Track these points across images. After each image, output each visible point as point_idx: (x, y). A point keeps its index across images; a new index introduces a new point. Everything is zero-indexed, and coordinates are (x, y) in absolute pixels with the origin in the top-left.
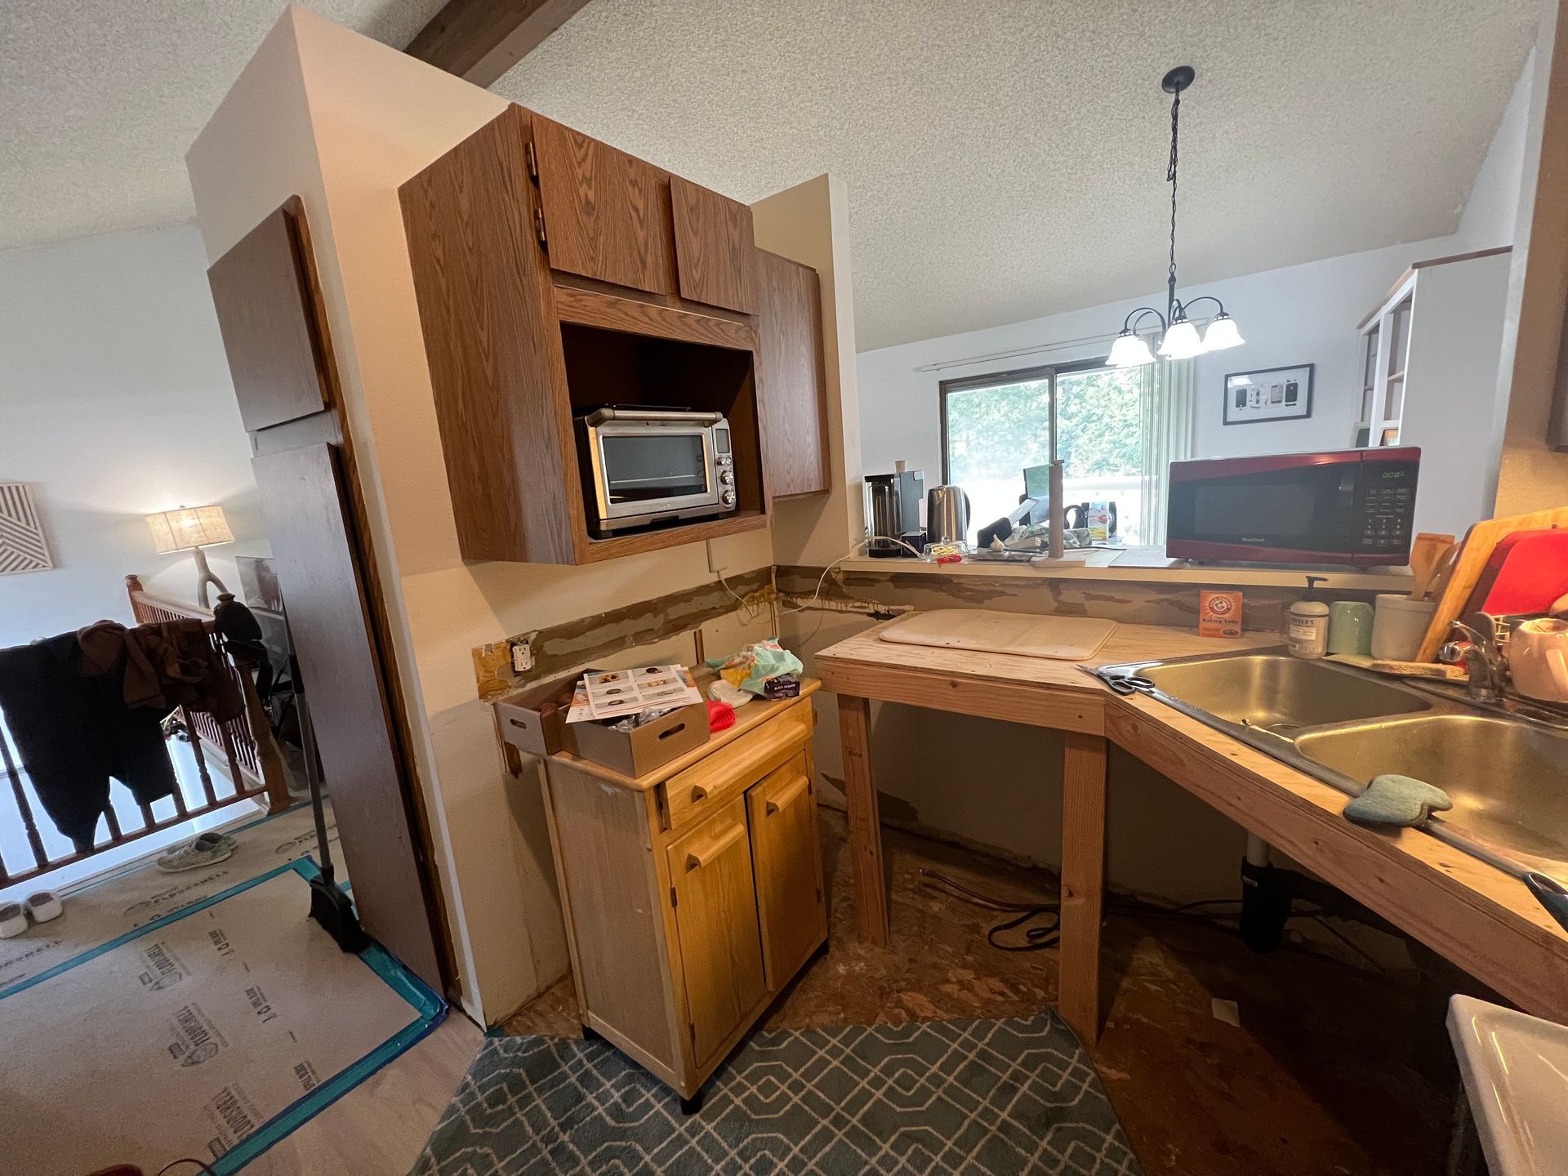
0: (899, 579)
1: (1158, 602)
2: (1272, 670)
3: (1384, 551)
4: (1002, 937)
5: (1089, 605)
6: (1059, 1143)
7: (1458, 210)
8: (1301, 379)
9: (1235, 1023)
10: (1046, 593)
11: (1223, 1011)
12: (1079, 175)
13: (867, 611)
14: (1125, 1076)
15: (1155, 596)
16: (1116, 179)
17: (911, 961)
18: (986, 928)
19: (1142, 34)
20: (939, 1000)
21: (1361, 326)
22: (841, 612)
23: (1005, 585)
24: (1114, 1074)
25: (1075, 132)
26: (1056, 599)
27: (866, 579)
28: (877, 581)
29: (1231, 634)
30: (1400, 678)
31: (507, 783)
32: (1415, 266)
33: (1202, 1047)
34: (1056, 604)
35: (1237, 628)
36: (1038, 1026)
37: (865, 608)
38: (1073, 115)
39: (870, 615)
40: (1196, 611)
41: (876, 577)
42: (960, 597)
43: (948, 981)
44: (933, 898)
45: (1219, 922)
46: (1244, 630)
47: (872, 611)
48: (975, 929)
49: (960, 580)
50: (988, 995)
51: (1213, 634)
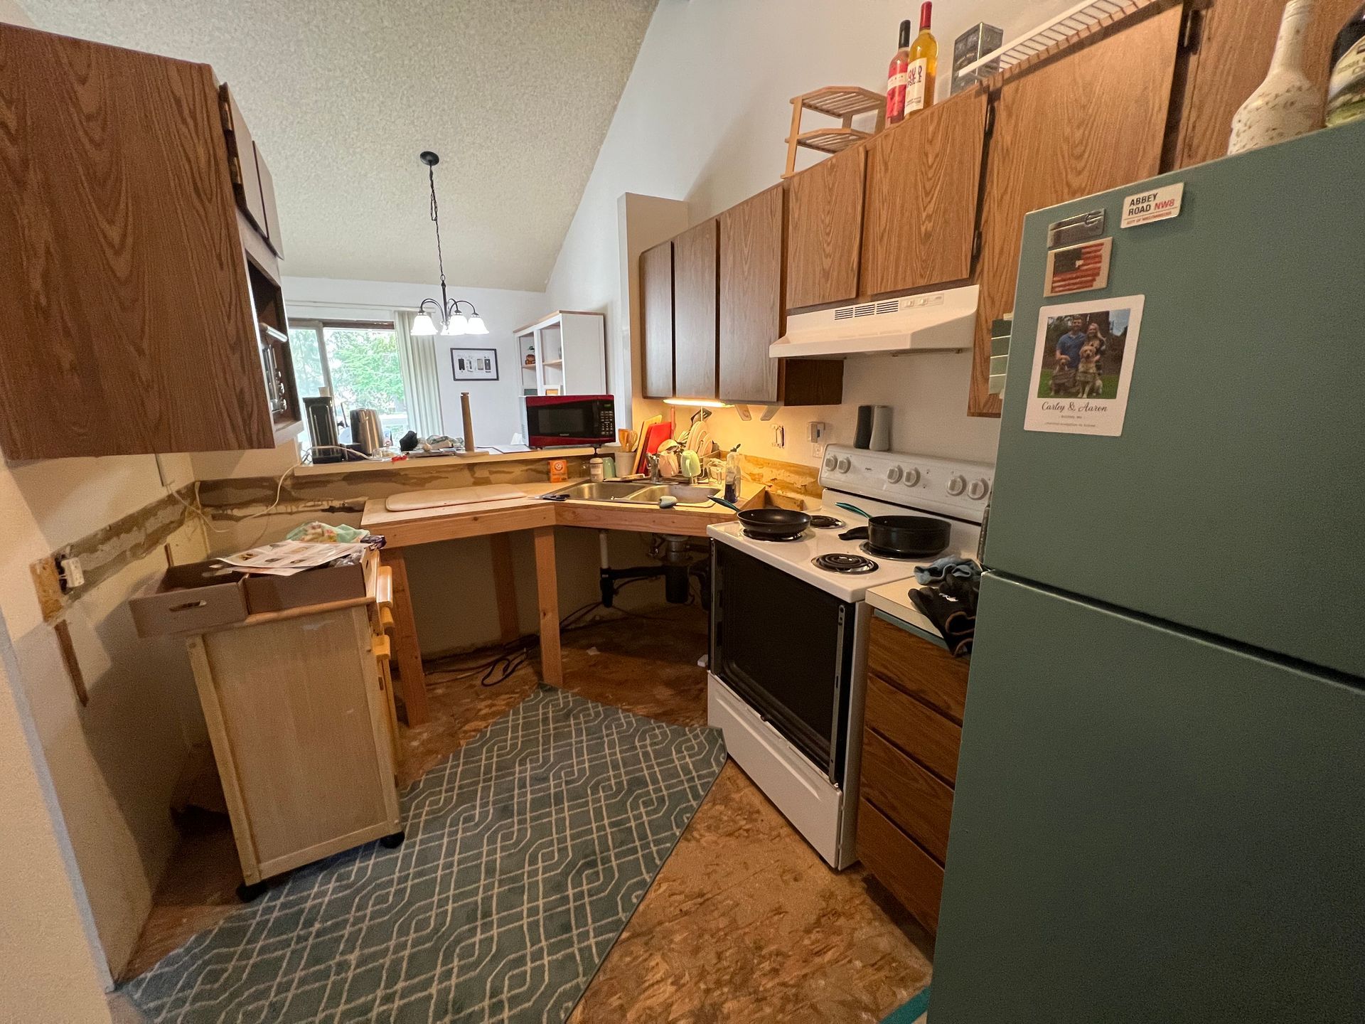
0: (351, 478)
1: (527, 470)
2: (591, 488)
3: (607, 437)
4: (487, 681)
5: (492, 477)
6: (576, 718)
7: (546, 282)
8: (491, 356)
9: (599, 653)
10: (467, 473)
11: (592, 652)
12: (356, 184)
13: (321, 508)
14: (579, 688)
15: (525, 468)
16: (382, 198)
17: (453, 716)
18: (478, 682)
19: (413, 122)
20: (485, 718)
21: (515, 332)
22: (291, 513)
23: (439, 472)
24: (576, 690)
25: (358, 156)
26: (472, 476)
27: (313, 482)
28: (328, 482)
29: (564, 480)
30: (630, 481)
31: (79, 712)
32: (561, 312)
33: (594, 665)
34: (472, 480)
35: (566, 476)
36: (537, 695)
37: (319, 505)
38: (359, 144)
39: (323, 510)
40: (548, 472)
41: (327, 478)
42: (408, 484)
43: (480, 710)
44: (434, 689)
45: (570, 627)
46: (569, 478)
47: (327, 507)
48: (472, 686)
49: (407, 472)
50: (505, 702)
51: (557, 481)
